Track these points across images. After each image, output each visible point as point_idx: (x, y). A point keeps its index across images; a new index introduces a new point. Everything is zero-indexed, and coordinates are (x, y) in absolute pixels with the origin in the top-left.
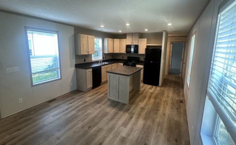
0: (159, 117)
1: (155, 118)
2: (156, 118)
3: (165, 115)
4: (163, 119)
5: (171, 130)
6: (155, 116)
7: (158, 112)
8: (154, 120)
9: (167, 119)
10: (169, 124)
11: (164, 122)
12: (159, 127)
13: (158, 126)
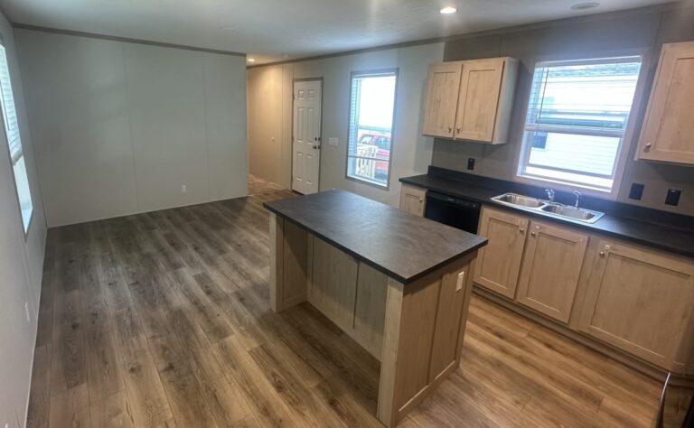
0: (146, 347)
1: (156, 334)
2: (154, 337)
3: (132, 370)
4: (129, 351)
5: (94, 338)
6: (159, 340)
7: (163, 365)
8: (153, 327)
9: (117, 361)
10: (103, 352)
11: (123, 343)
12: (128, 322)
13: (132, 323)
